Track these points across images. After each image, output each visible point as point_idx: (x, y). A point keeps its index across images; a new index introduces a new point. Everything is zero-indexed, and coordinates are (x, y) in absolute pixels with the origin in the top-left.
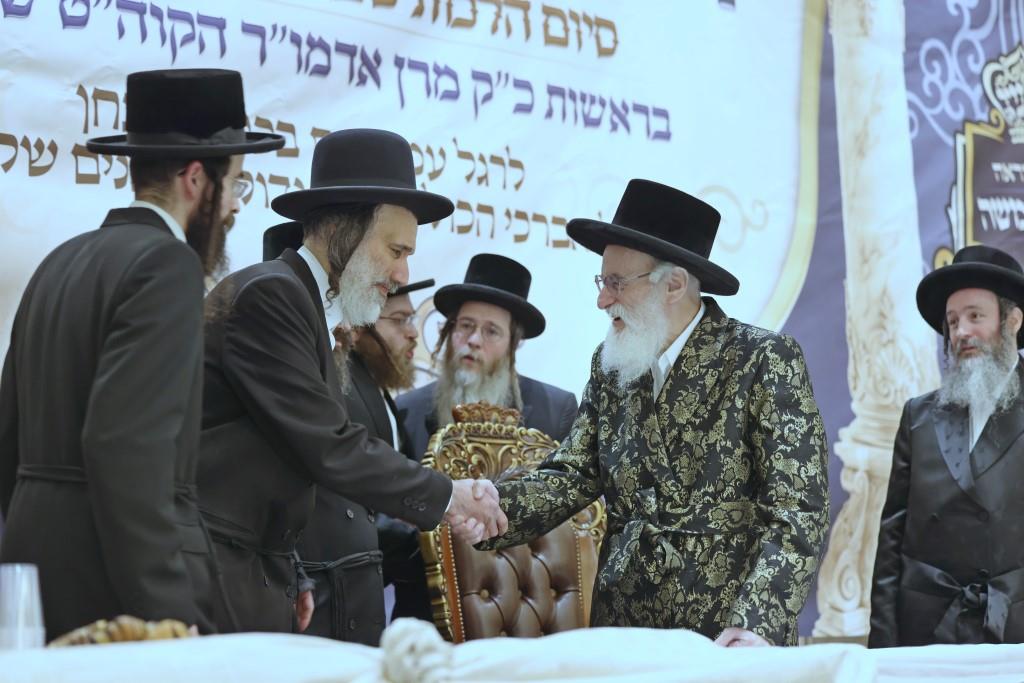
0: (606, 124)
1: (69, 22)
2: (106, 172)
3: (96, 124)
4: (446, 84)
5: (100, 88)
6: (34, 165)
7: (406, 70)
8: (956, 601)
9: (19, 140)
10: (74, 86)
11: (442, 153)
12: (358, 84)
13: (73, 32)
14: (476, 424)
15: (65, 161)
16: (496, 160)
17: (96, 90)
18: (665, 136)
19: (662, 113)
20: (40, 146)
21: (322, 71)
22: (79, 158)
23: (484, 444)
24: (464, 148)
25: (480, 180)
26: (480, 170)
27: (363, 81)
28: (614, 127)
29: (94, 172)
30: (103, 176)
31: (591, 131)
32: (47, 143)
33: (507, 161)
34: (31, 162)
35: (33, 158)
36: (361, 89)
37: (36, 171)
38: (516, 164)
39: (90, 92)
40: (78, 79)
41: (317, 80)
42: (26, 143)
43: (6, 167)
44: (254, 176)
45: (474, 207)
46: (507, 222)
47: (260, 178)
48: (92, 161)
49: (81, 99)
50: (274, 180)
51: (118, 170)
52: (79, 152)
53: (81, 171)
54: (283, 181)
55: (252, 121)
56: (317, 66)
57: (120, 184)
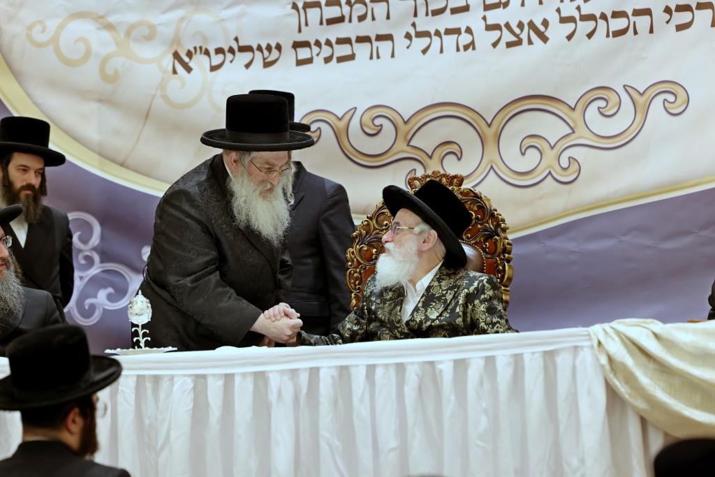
2: (318, 55)
3: (307, 24)
5: (307, 1)
6: (267, 61)
9: (255, 47)
10: (289, 4)
15: (289, 56)
17: (305, 3)
20: (269, 48)
22: (298, 49)
29: (309, 56)
30: (315, 58)
32: (273, 45)
34: (264, 59)
35: (265, 57)
37: (267, 64)
39: (300, 5)
42: (259, 48)
43: (248, 66)
44: (433, 33)
45: (630, 13)
46: (668, 16)
47: (438, 33)
48: (307, 49)
49: (294, 11)
50: (449, 32)
51: (326, 51)
52: (297, 45)
53: (300, 57)
54: (457, 31)
57: (328, 60)
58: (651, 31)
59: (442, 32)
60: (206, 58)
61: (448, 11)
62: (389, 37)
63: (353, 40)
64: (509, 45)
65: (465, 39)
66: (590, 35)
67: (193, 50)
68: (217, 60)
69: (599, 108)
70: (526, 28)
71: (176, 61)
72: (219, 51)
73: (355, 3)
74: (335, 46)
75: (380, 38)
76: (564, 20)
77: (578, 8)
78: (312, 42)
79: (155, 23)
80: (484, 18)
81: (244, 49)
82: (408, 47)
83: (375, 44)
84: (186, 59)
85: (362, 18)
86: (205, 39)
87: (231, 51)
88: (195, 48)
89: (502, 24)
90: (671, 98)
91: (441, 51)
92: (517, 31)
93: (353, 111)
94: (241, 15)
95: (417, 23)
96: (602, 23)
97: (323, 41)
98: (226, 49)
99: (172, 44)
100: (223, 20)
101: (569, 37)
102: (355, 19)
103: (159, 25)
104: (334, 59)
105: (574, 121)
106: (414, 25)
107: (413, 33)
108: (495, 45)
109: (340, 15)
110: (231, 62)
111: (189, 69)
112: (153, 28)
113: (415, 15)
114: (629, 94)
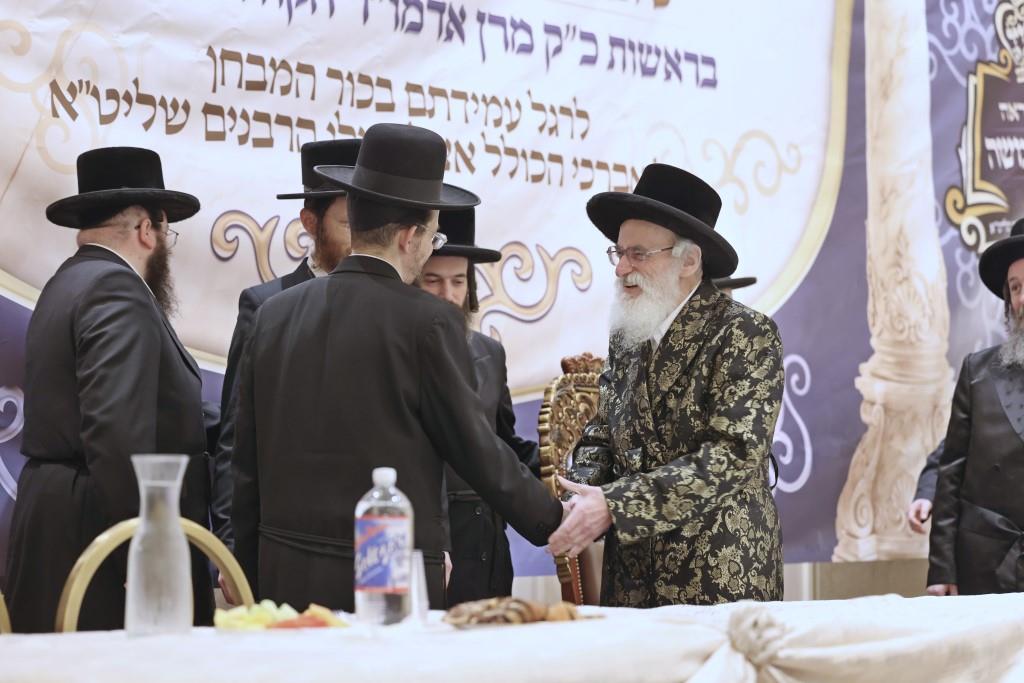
0: (661, 73)
2: (231, 130)
3: (223, 83)
4: (522, 38)
5: (228, 48)
6: (170, 123)
7: (487, 25)
8: (1017, 544)
9: (158, 100)
10: (204, 47)
11: (518, 105)
12: (446, 40)
14: (582, 375)
15: (197, 123)
16: (565, 111)
17: (223, 51)
18: (711, 83)
19: (709, 61)
20: (175, 105)
21: (416, 28)
22: (208, 116)
23: (589, 393)
24: (537, 100)
25: (552, 130)
26: (551, 121)
27: (449, 36)
28: (668, 76)
29: (220, 129)
30: (228, 134)
31: (648, 80)
32: (181, 103)
33: (574, 112)
34: (168, 121)
35: (170, 117)
36: (448, 44)
37: (172, 129)
38: (582, 114)
39: (218, 53)
40: (207, 41)
41: (411, 36)
42: (163, 103)
43: (146, 125)
44: (357, 131)
45: (546, 157)
46: (574, 170)
48: (220, 119)
49: (210, 59)
51: (241, 127)
52: (211, 110)
53: (210, 129)
55: (355, 78)
56: (412, 23)
57: (243, 139)
58: (561, 184)
60: (94, 101)
61: (373, 106)
62: (311, 125)
63: (273, 118)
66: (512, 175)
67: (77, 85)
68: (109, 107)
69: (515, 268)
70: (453, 149)
71: (55, 96)
72: (112, 94)
73: (280, 67)
74: (251, 121)
75: (301, 123)
76: (489, 149)
77: (502, 138)
78: (226, 110)
79: (30, 30)
81: (146, 100)
83: (296, 130)
84: (69, 98)
85: (285, 90)
86: (95, 72)
87: (128, 98)
88: (80, 82)
90: (578, 269)
93: (274, 221)
94: (145, 48)
95: (341, 114)
96: (522, 161)
97: (238, 113)
98: (121, 94)
99: (50, 69)
100: (120, 49)
101: (495, 172)
102: (277, 90)
103: (36, 34)
104: (250, 141)
105: (491, 277)
106: (337, 114)
107: (336, 125)
109: (262, 79)
110: (126, 114)
111: (73, 115)
112: (25, 36)
113: (340, 102)
114: (542, 257)
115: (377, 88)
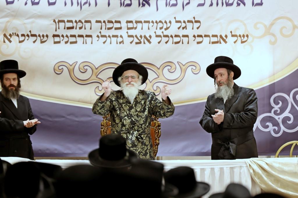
0: (235, 4)
1: (50, 4)
2: (62, 40)
3: (59, 28)
4: (173, 2)
5: (60, 19)
7: (159, 0)
8: (223, 147)
10: (52, 20)
11: (170, 22)
12: (142, 7)
13: (51, 7)
15: (51, 40)
16: (190, 21)
18: (260, 4)
20: (43, 36)
21: (129, 5)
22: (55, 38)
24: (177, 20)
25: (183, 28)
26: (183, 25)
27: (144, 5)
28: (238, 5)
29: (59, 40)
31: (229, 8)
32: (45, 35)
33: (194, 21)
34: (41, 40)
35: (41, 39)
36: (143, 8)
37: (42, 42)
38: (196, 22)
39: (57, 21)
40: (53, 18)
41: (127, 8)
42: (39, 36)
43: (34, 42)
44: (107, 36)
45: (181, 36)
46: (194, 38)
47: (109, 36)
48: (58, 38)
49: (54, 23)
50: (113, 36)
51: (66, 39)
52: (54, 36)
53: (55, 41)
54: (116, 36)
55: (106, 22)
56: (127, 4)
57: (66, 42)
58: (188, 43)
59: (111, 36)
60: (17, 37)
61: (114, 28)
62: (90, 36)
63: (77, 36)
64: (137, 43)
65: (120, 39)
66: (166, 43)
67: (12, 34)
68: (22, 38)
69: (168, 69)
70: (143, 38)
71: (5, 38)
72: (23, 35)
73: (78, 22)
74: (69, 37)
75: (87, 36)
76: (157, 36)
77: (163, 32)
78: (61, 35)
80: (127, 32)
81: (33, 35)
82: (98, 41)
83: (85, 38)
84: (9, 37)
85: (81, 28)
86: (17, 30)
87: (28, 36)
88: (13, 33)
89: (134, 35)
90: (194, 68)
91: (111, 43)
92: (140, 38)
93: (76, 63)
94: (33, 22)
95: (101, 32)
96: (171, 38)
97: (65, 35)
98: (26, 35)
99: (3, 31)
100: (25, 24)
101: (159, 43)
102: (78, 28)
104: (69, 43)
105: (159, 73)
106: (100, 32)
107: (100, 35)
108: (131, 43)
109: (72, 26)
110: (28, 40)
111: (10, 41)
113: (101, 29)
114: (179, 65)
115: (114, 24)
